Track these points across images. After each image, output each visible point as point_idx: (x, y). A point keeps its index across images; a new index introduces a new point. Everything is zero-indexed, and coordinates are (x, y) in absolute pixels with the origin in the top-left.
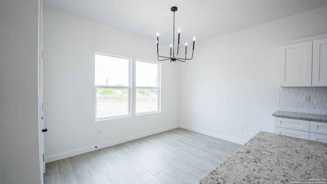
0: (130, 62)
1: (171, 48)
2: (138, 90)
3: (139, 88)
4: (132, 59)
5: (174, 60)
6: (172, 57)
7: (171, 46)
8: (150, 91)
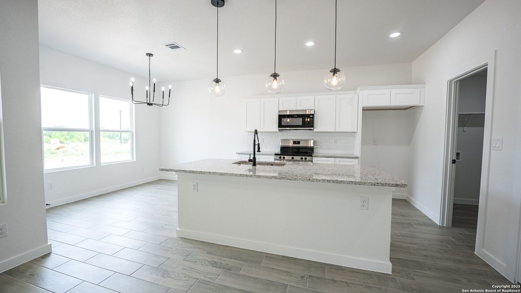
0: (90, 99)
1: (147, 91)
2: (102, 133)
3: (105, 131)
4: (93, 95)
5: (150, 104)
6: (148, 102)
7: (147, 88)
8: (107, 138)
